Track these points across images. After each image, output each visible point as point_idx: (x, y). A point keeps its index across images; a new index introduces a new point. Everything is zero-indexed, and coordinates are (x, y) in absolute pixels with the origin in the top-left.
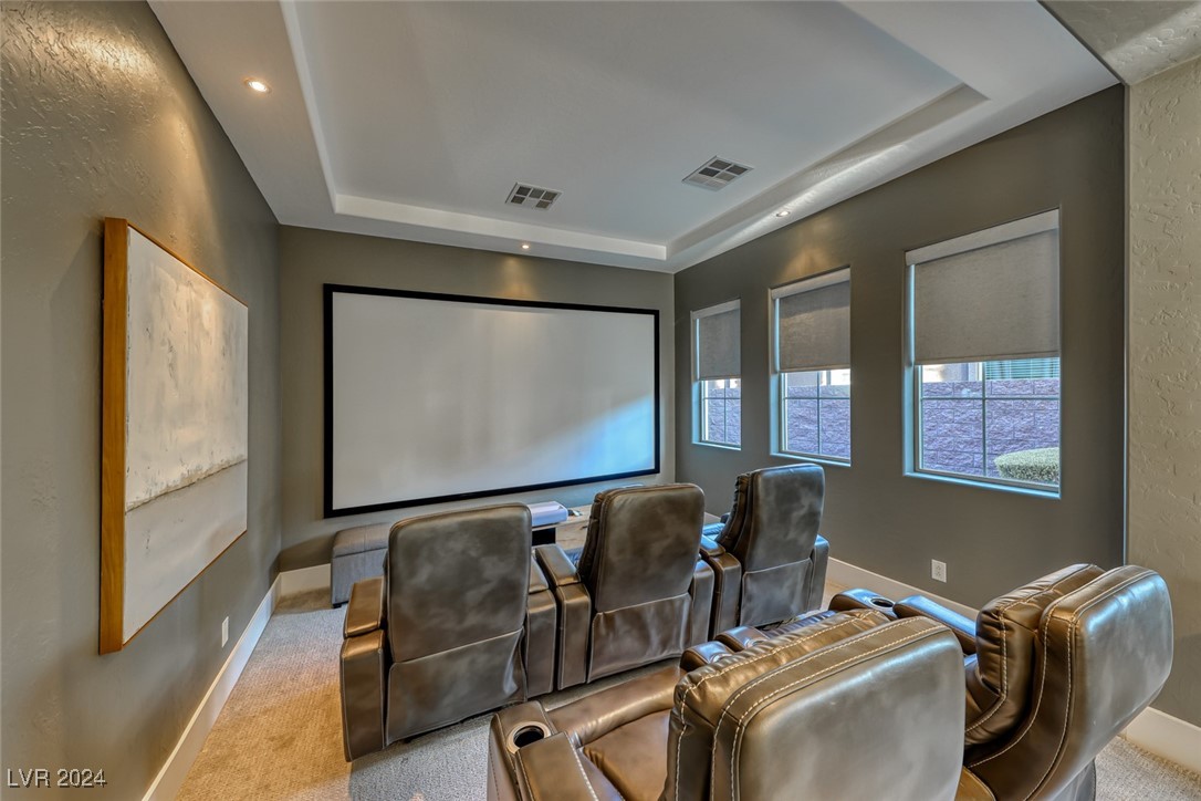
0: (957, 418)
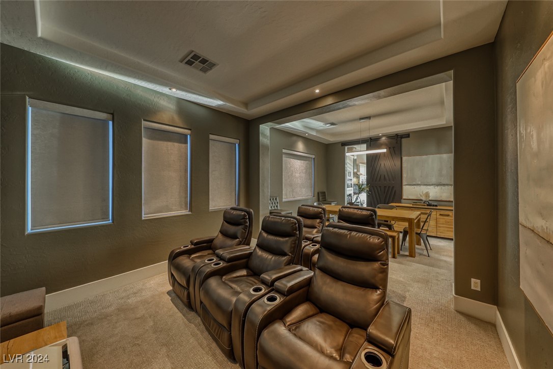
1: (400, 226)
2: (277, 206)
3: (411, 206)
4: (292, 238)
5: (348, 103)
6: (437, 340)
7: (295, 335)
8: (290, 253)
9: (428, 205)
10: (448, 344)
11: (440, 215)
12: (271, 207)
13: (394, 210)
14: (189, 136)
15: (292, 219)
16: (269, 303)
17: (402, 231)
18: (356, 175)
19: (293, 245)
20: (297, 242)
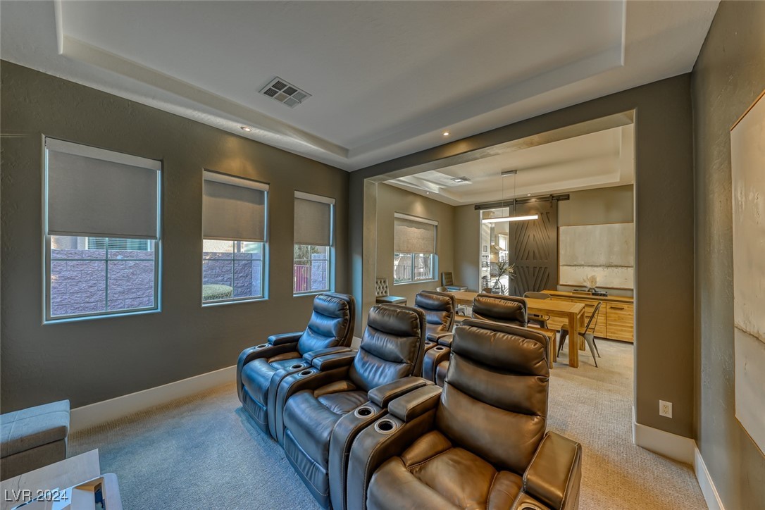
0: (114, 276)
1: (556, 323)
2: (386, 292)
3: (571, 294)
4: (411, 339)
5: (488, 151)
6: (614, 487)
7: (420, 479)
8: (409, 359)
9: (593, 294)
10: (629, 495)
11: (612, 308)
12: (378, 293)
13: (547, 301)
14: (266, 192)
15: (411, 312)
16: (382, 432)
17: (560, 330)
18: (495, 251)
19: (413, 349)
20: (418, 344)
